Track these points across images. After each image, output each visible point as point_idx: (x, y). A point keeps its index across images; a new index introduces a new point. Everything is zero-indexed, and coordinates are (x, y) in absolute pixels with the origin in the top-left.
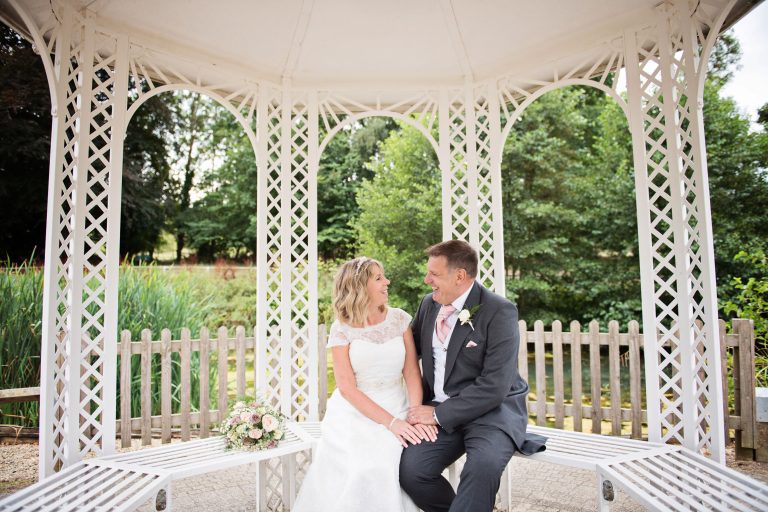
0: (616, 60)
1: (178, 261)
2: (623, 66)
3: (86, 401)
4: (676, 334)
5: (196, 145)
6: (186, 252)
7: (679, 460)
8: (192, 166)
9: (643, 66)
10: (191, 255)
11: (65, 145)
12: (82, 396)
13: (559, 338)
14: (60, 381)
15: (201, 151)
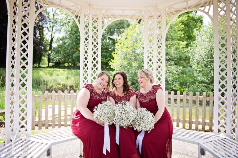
0: (210, 2)
1: (48, 67)
2: (212, 4)
3: (21, 117)
4: (226, 99)
5: (54, 28)
6: (51, 64)
7: (224, 141)
8: (53, 35)
9: (220, 4)
10: (53, 66)
11: (13, 26)
12: (20, 115)
13: (179, 97)
14: (12, 110)
15: (56, 31)
